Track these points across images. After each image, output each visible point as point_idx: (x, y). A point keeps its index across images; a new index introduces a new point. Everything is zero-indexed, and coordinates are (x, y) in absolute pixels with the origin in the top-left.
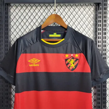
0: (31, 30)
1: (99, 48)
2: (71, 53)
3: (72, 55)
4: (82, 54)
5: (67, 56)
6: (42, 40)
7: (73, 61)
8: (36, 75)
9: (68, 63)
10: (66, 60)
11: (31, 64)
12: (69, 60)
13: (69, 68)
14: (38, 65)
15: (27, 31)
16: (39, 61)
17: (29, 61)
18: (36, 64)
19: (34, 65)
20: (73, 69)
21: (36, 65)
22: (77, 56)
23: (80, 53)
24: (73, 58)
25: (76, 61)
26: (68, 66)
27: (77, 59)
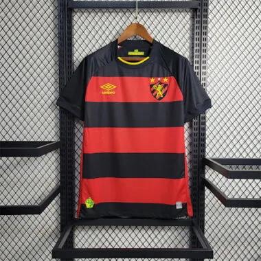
0: (103, 46)
1: (197, 71)
2: (158, 77)
3: (159, 79)
4: (173, 78)
5: (152, 80)
6: (119, 58)
7: (160, 87)
8: (110, 105)
9: (154, 90)
10: (151, 86)
11: (104, 91)
12: (155, 86)
13: (155, 97)
14: (114, 93)
15: (97, 47)
16: (115, 87)
17: (102, 87)
18: (110, 91)
19: (109, 93)
20: (160, 98)
21: (111, 93)
22: (166, 80)
23: (170, 76)
24: (161, 84)
25: (164, 87)
26: (154, 94)
27: (165, 85)
